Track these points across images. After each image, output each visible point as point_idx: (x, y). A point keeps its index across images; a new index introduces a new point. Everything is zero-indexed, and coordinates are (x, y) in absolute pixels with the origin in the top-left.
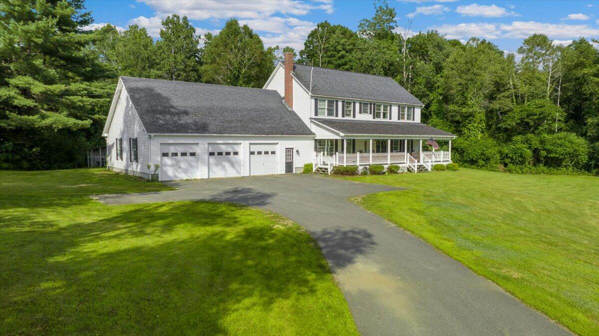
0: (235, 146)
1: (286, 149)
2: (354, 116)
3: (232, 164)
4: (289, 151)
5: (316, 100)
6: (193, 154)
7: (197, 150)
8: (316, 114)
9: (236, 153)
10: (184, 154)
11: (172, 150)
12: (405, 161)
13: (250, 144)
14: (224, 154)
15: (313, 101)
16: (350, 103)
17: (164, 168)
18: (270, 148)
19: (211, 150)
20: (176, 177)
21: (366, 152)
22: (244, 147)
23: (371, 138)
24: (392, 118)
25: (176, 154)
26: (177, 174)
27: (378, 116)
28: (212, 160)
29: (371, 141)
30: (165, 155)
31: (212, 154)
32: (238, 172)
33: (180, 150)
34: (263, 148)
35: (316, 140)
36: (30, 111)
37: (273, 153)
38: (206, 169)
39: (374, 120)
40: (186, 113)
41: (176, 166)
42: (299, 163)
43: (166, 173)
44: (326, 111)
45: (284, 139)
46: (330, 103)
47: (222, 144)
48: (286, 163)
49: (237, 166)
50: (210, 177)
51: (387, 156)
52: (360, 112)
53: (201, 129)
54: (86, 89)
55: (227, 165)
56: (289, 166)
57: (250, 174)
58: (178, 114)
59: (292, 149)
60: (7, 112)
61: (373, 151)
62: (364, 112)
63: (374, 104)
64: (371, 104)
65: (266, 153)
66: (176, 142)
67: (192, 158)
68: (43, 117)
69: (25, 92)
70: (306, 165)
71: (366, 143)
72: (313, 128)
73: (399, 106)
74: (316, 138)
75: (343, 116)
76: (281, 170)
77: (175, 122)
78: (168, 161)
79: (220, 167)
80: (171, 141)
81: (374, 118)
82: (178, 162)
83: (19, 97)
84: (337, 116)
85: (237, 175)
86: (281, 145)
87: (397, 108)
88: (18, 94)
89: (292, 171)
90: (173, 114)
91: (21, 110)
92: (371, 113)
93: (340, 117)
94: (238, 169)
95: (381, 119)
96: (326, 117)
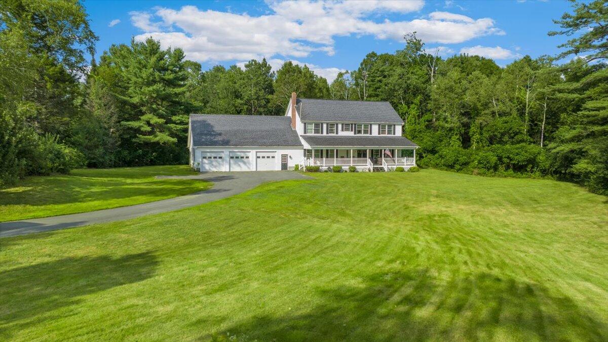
0: (247, 153)
1: (282, 155)
2: (337, 133)
3: (245, 163)
4: (284, 157)
5: (305, 124)
6: (220, 158)
7: (222, 155)
8: (305, 132)
9: (247, 157)
10: (215, 158)
11: (209, 155)
12: (367, 164)
13: (257, 152)
14: (240, 157)
15: (303, 125)
16: (333, 125)
17: (204, 165)
18: (271, 155)
19: (231, 155)
20: (210, 169)
21: (347, 157)
22: (252, 154)
23: (352, 149)
24: (372, 133)
25: (211, 158)
26: (212, 169)
27: (359, 132)
28: (232, 161)
29: (352, 150)
30: (205, 158)
31: (232, 158)
32: (249, 168)
33: (213, 155)
34: (266, 155)
35: (305, 150)
36: (150, 133)
37: (273, 157)
38: (228, 166)
39: (355, 135)
40: (220, 134)
41: (211, 163)
42: (291, 164)
43: (204, 168)
44: (313, 131)
45: (281, 149)
46: (317, 125)
47: (238, 151)
48: (282, 164)
49: (247, 164)
50: (231, 170)
51: (350, 161)
52: (342, 130)
53: (226, 143)
54: (179, 120)
55: (241, 164)
56: (284, 166)
57: (256, 169)
58: (215, 135)
59: (287, 155)
60: (137, 135)
61: (353, 157)
62: (346, 130)
63: (355, 125)
64: (352, 124)
65: (268, 157)
66: (210, 151)
67: (220, 160)
68: (156, 136)
69: (148, 123)
70: (296, 165)
71: (348, 152)
72: (303, 142)
73: (379, 125)
74: (304, 148)
75: (327, 133)
76: (278, 167)
77: (211, 140)
78: (205, 161)
79: (237, 165)
80: (208, 150)
81: (355, 134)
82: (212, 162)
83: (145, 126)
84: (322, 133)
85: (248, 170)
86: (279, 153)
87: (377, 126)
88: (145, 124)
89: (287, 169)
90: (212, 135)
91: (144, 133)
92: (352, 131)
93: (325, 134)
94: (249, 166)
95: (362, 135)
96: (313, 134)
